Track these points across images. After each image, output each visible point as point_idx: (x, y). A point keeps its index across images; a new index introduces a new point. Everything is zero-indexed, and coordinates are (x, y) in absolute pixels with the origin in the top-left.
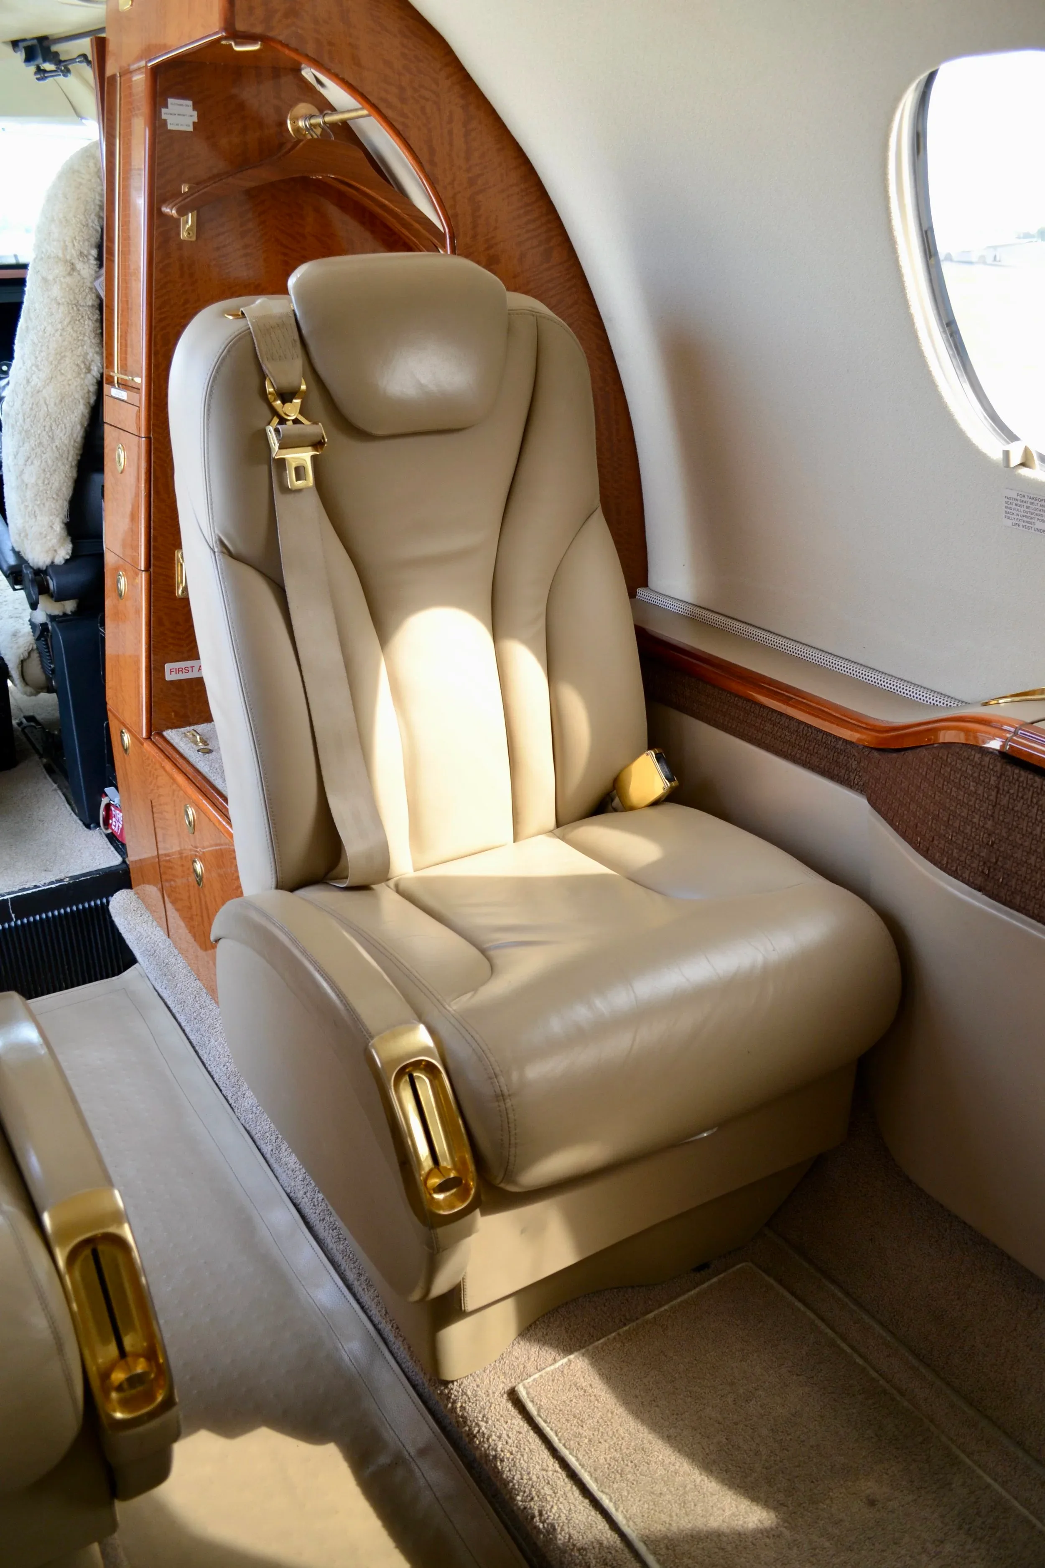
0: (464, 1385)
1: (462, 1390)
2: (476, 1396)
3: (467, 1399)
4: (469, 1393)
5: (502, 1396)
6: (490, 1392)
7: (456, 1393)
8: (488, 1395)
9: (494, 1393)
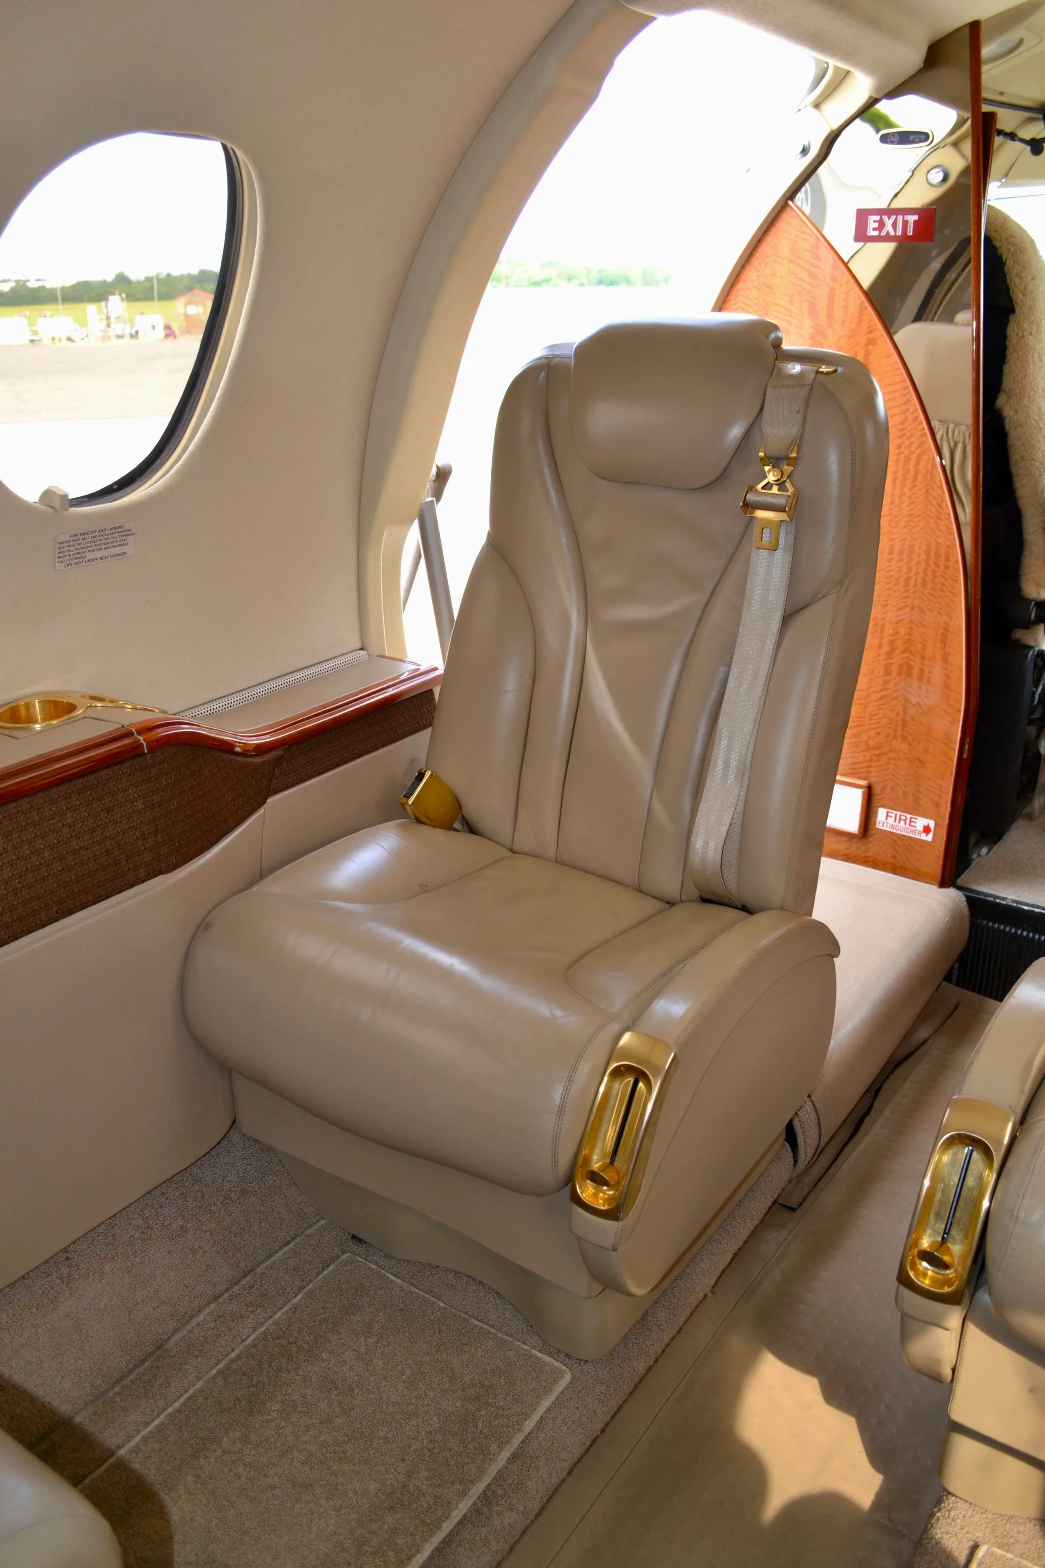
0: (956, 1505)
1: (952, 1507)
2: (953, 1520)
3: (947, 1516)
4: (952, 1513)
5: (970, 1540)
6: (966, 1529)
7: (946, 1505)
8: (962, 1529)
9: (968, 1532)
